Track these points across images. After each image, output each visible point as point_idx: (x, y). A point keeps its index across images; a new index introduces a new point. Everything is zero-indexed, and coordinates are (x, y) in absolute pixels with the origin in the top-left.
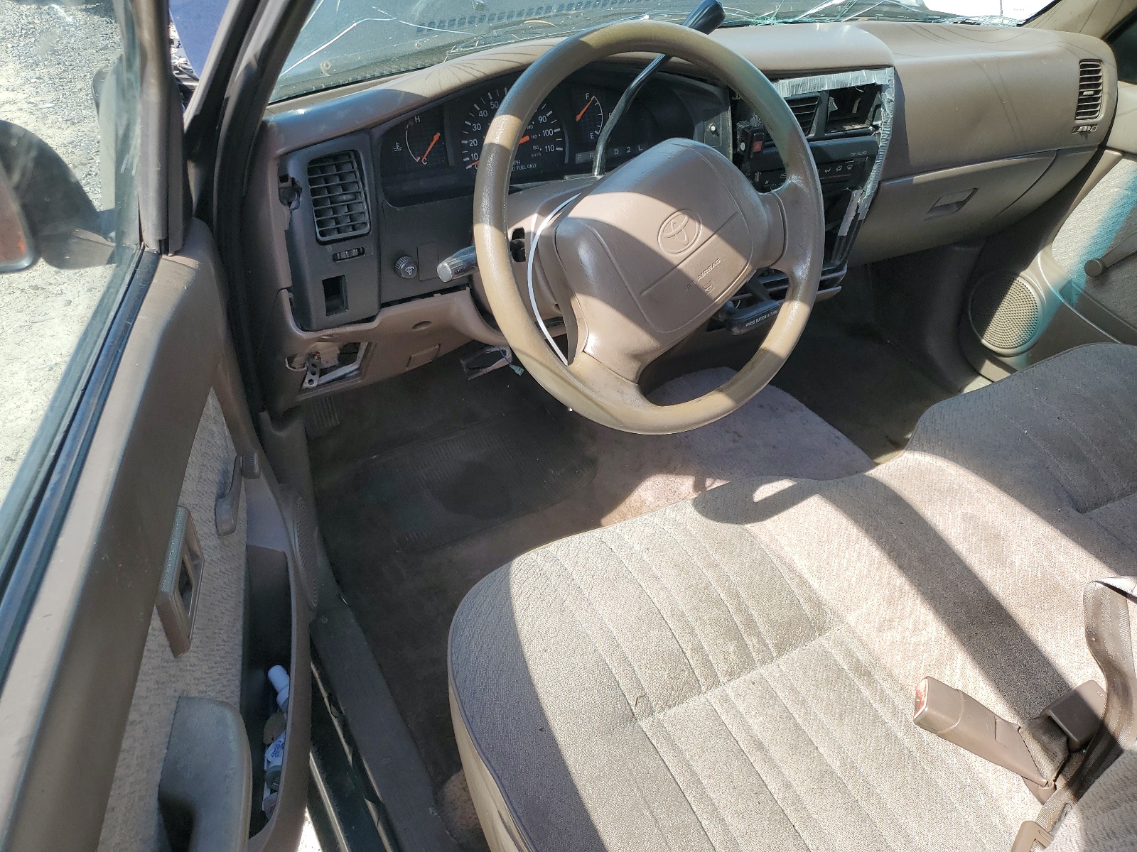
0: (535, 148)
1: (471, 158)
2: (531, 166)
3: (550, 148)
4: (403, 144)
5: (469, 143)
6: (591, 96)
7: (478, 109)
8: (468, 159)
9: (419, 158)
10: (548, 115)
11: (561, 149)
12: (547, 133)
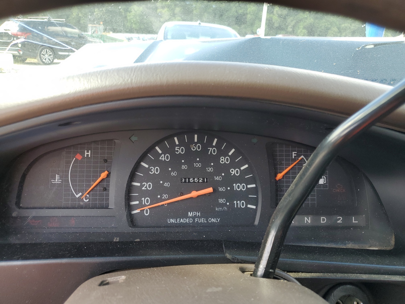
0: (221, 201)
1: (141, 202)
2: (213, 220)
3: (240, 204)
4: (64, 178)
5: (142, 186)
6: (298, 156)
7: (160, 152)
8: (137, 202)
9: (80, 194)
10: (242, 168)
11: (254, 207)
12: (239, 187)
